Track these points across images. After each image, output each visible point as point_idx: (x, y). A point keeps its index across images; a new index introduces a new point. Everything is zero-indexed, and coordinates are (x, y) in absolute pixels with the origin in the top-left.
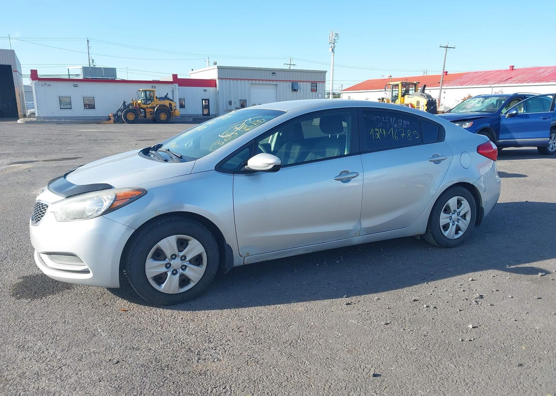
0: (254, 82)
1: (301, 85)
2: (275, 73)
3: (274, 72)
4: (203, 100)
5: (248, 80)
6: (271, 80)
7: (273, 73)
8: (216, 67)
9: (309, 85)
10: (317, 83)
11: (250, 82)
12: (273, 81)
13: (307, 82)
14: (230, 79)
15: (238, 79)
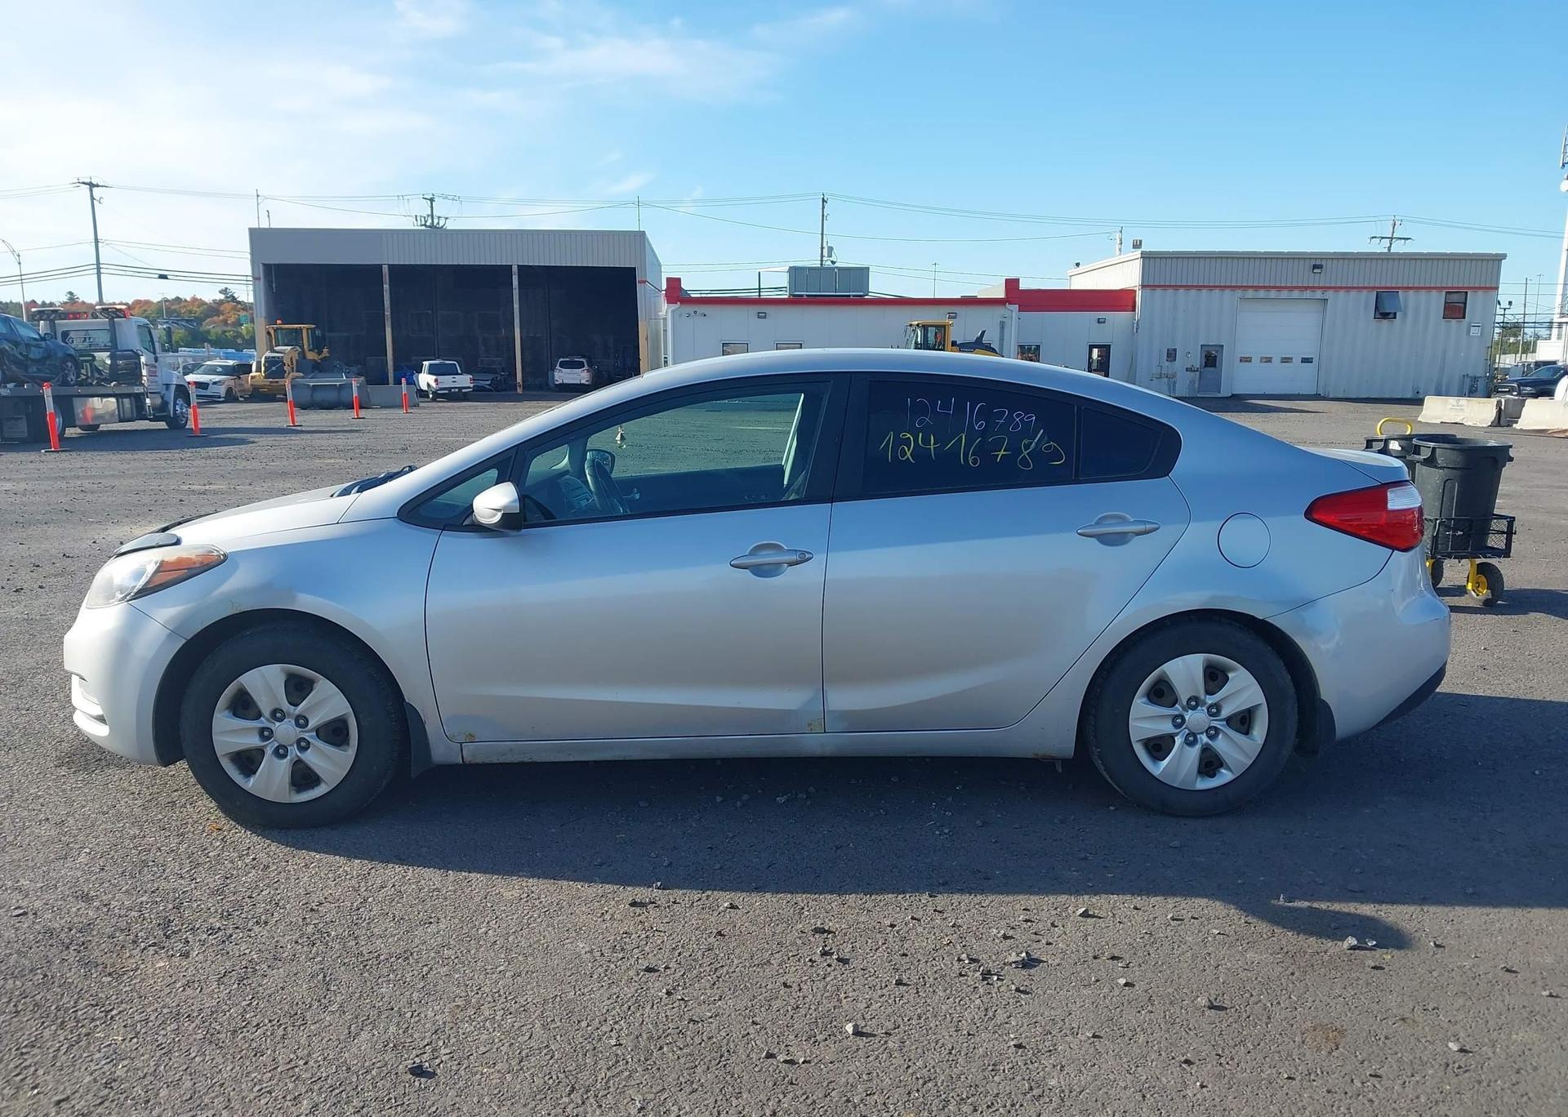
0: (1250, 293)
1: (1409, 299)
2: (1320, 267)
3: (1318, 263)
4: (1091, 347)
5: (1233, 288)
6: (1306, 288)
7: (1315, 267)
8: (1138, 253)
9: (1437, 301)
10: (1466, 293)
11: (1239, 293)
12: (1313, 288)
13: (1430, 288)
14: (1176, 287)
15: (1199, 288)
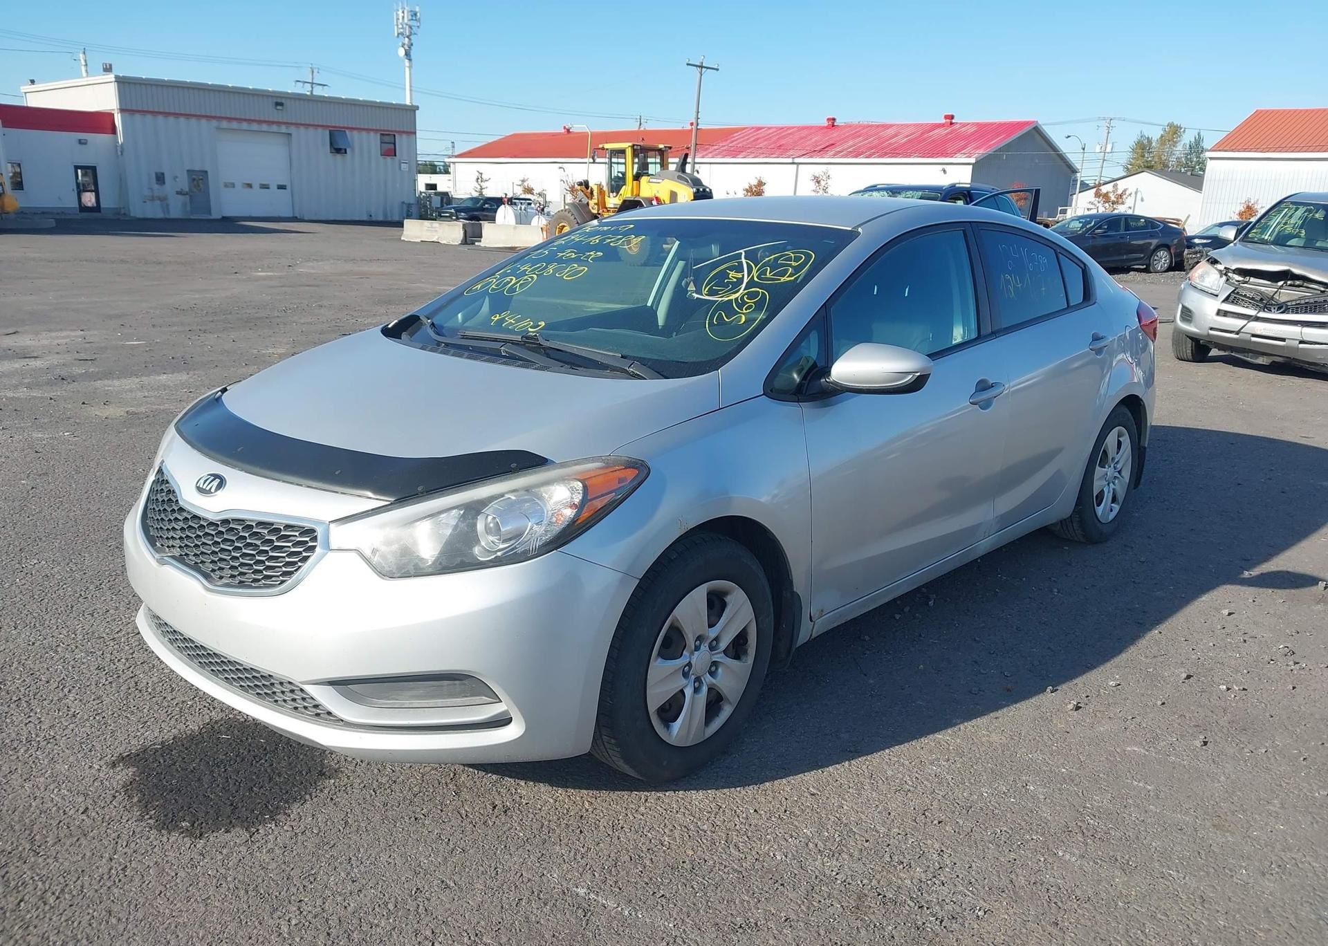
0: (224, 124)
1: (354, 137)
2: (281, 104)
3: (279, 101)
4: (77, 168)
5: (209, 117)
6: (273, 123)
7: (277, 104)
8: (111, 77)
9: (374, 141)
10: (395, 136)
11: (214, 123)
12: (279, 123)
13: (368, 130)
14: (155, 113)
15: (177, 115)
